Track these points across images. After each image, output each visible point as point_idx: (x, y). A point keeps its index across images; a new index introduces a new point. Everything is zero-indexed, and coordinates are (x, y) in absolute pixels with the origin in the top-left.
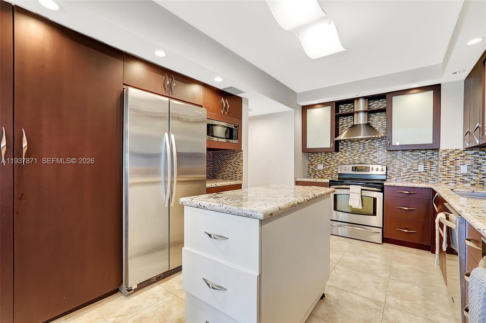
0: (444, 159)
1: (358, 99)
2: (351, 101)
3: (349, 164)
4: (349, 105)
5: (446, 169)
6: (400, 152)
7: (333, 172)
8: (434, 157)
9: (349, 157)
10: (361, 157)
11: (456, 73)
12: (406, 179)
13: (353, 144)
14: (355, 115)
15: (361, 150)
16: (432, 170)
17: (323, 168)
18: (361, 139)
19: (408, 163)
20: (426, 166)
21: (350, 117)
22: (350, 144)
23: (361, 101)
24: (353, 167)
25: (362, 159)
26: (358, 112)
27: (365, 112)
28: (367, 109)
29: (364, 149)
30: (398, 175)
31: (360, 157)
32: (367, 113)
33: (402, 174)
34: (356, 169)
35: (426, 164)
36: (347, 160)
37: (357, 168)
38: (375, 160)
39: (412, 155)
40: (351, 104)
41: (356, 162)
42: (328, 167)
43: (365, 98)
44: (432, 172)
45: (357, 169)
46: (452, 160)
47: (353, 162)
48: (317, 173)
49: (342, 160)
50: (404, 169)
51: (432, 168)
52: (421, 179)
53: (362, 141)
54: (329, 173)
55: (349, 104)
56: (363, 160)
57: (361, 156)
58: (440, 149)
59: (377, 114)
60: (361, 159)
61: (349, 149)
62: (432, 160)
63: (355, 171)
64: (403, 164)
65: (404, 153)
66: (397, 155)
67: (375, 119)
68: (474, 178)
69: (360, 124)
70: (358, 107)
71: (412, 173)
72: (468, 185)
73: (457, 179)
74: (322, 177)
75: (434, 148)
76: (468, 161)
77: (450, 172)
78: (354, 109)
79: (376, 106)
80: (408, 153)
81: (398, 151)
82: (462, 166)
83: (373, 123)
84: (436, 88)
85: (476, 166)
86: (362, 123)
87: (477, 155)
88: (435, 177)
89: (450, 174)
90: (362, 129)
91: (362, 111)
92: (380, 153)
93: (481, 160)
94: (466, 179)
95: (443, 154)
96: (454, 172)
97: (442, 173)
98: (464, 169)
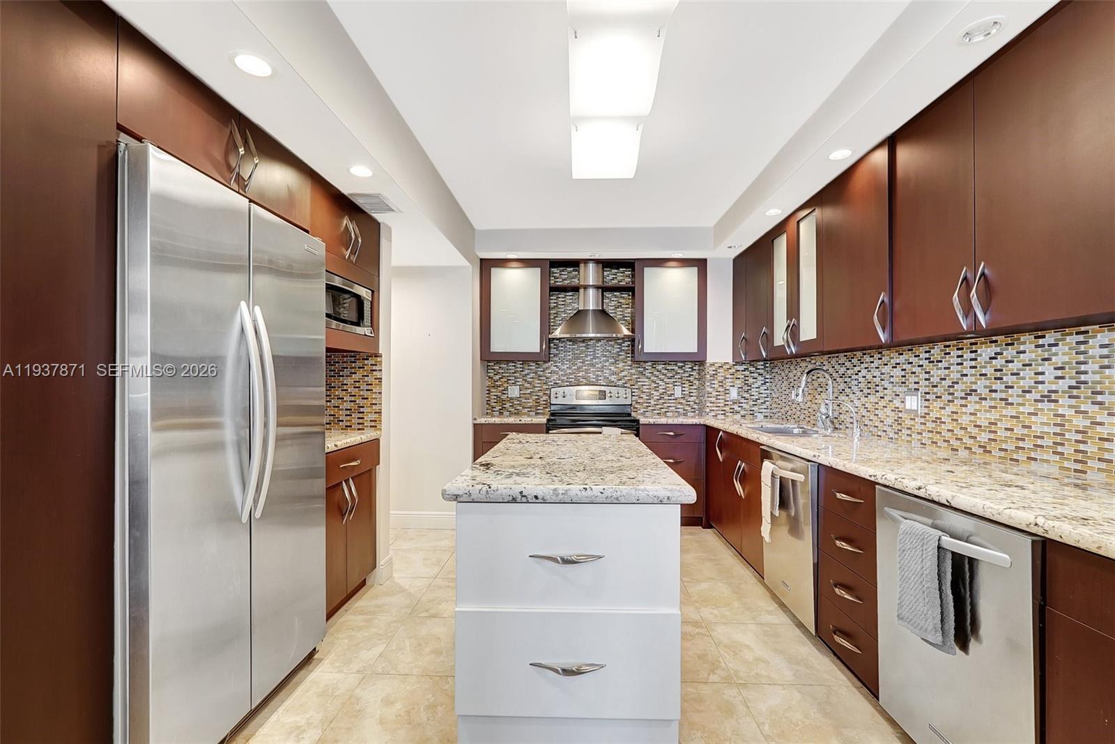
0: (712, 378)
1: (586, 261)
2: (574, 264)
3: (567, 386)
4: (568, 269)
5: (714, 393)
6: (650, 364)
7: (538, 401)
8: (694, 373)
10: (589, 373)
11: (731, 247)
12: (658, 412)
13: (575, 347)
14: (582, 291)
15: (589, 358)
16: (692, 394)
17: (520, 394)
18: (591, 339)
19: (661, 383)
20: (684, 389)
21: (571, 294)
22: (571, 347)
23: (591, 266)
24: (577, 391)
26: (586, 287)
27: (597, 287)
28: (600, 283)
29: (595, 358)
30: (647, 405)
32: (600, 291)
33: (652, 401)
34: (583, 394)
35: (684, 385)
38: (613, 378)
39: (666, 370)
40: (572, 269)
41: (581, 382)
42: (528, 391)
43: (597, 261)
44: (692, 399)
46: (721, 379)
48: (508, 405)
49: (555, 377)
50: (655, 393)
51: (692, 391)
52: (678, 410)
53: (592, 343)
54: (531, 404)
55: (570, 268)
56: (593, 378)
58: (707, 361)
59: (615, 294)
60: (589, 376)
61: (567, 355)
62: (692, 379)
63: (582, 399)
64: (654, 385)
65: (654, 366)
66: (645, 369)
67: (613, 303)
68: (744, 406)
69: (589, 310)
70: (586, 278)
71: (666, 401)
72: (738, 417)
73: (727, 408)
74: (518, 413)
75: (697, 360)
76: (738, 382)
77: (719, 397)
78: (579, 280)
79: (613, 279)
80: (660, 367)
81: (647, 362)
82: (731, 388)
83: (610, 310)
84: (701, 265)
85: (746, 388)
86: (591, 308)
87: (747, 373)
88: (695, 406)
89: (719, 401)
90: (590, 318)
91: (592, 286)
92: (621, 365)
93: (751, 380)
94: (736, 407)
95: (710, 370)
96: (723, 397)
97: (710, 399)
98: (734, 394)
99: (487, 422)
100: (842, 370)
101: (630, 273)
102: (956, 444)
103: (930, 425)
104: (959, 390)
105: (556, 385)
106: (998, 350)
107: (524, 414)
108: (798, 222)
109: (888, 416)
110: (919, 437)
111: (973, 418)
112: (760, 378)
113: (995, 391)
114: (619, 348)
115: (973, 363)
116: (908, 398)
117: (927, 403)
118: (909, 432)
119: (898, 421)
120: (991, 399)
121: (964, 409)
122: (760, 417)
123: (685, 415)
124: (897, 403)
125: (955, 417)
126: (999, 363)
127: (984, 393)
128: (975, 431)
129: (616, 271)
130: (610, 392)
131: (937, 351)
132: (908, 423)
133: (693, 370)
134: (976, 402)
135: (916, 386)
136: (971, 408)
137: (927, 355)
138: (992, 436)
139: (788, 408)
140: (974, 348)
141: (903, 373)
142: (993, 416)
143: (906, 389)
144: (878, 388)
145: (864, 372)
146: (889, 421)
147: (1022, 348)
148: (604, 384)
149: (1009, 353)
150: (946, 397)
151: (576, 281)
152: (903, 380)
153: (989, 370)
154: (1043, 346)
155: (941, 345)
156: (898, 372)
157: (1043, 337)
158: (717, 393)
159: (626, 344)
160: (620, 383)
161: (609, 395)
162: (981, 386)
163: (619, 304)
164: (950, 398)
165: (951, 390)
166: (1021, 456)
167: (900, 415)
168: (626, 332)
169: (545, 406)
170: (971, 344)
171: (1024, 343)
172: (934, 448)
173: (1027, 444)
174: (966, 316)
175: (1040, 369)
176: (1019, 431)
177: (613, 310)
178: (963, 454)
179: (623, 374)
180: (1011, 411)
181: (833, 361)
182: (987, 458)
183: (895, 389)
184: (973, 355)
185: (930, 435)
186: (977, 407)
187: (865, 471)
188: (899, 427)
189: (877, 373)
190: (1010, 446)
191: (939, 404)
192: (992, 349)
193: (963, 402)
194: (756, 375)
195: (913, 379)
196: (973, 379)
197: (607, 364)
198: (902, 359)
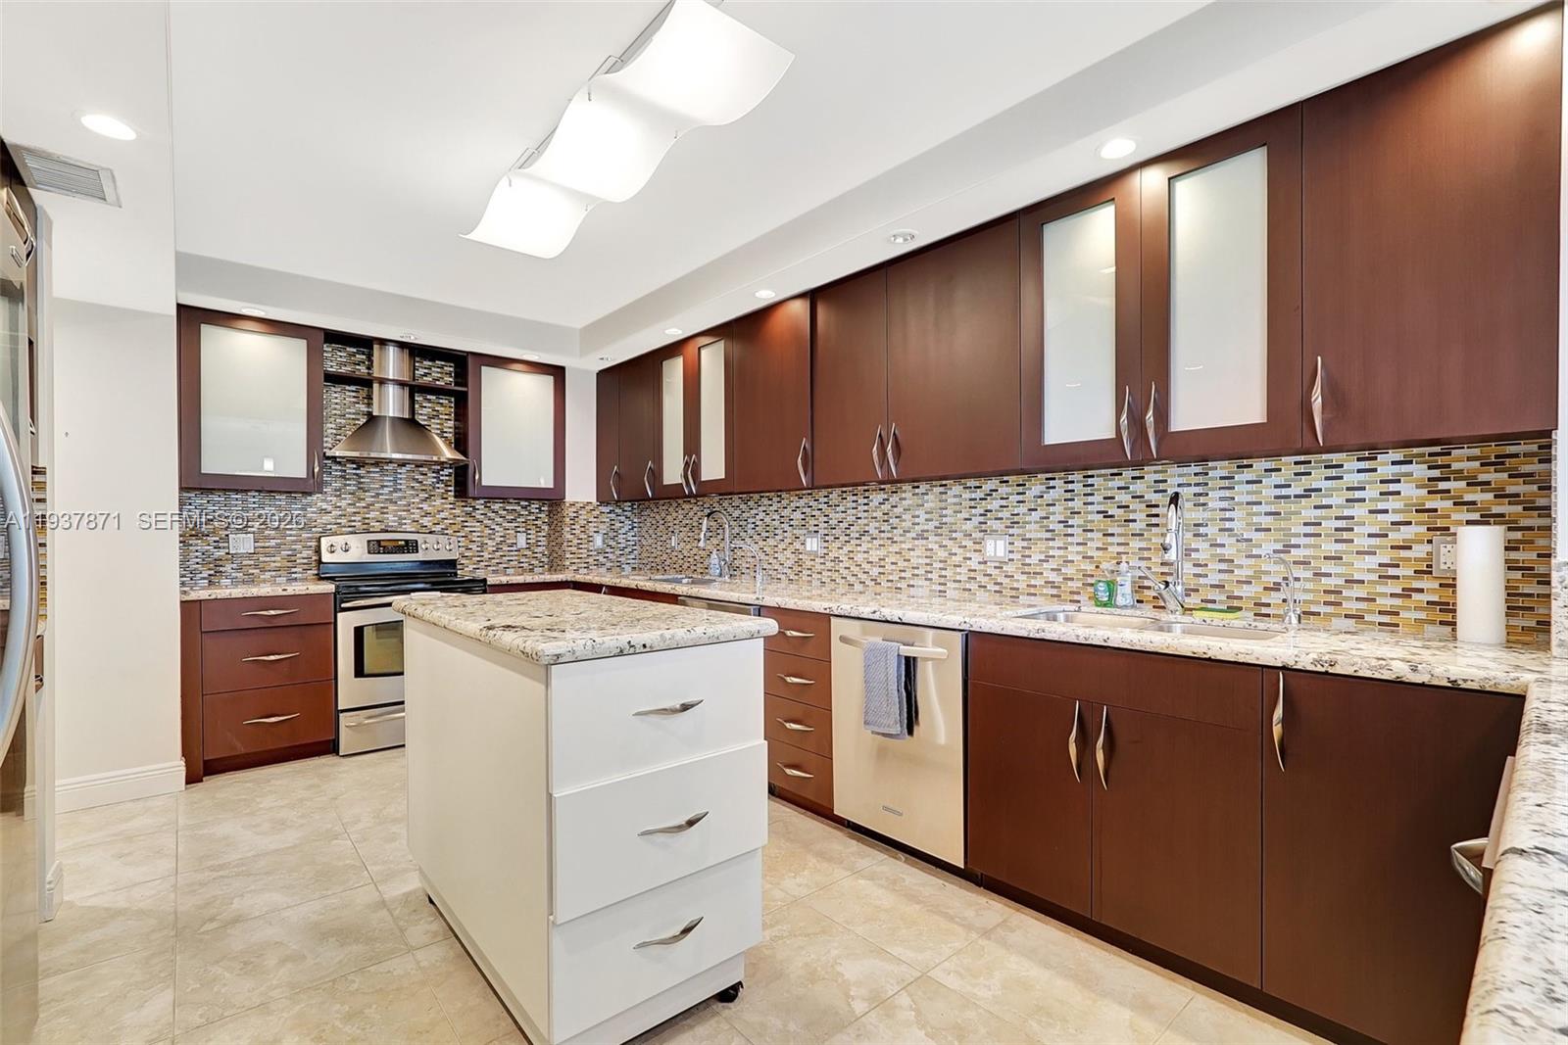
0: (572, 522)
1: (383, 342)
2: (362, 342)
3: (351, 533)
4: (348, 349)
5: (576, 541)
6: (482, 501)
7: (293, 558)
8: (542, 515)
9: (351, 510)
10: (387, 513)
11: (602, 359)
12: (494, 568)
13: (362, 472)
14: (376, 386)
15: (386, 490)
16: (539, 544)
17: (255, 547)
18: (391, 461)
19: (497, 528)
20: (529, 536)
21: (353, 388)
22: (354, 471)
23: (392, 350)
24: (369, 541)
25: (390, 517)
26: (382, 382)
27: (402, 384)
28: (406, 379)
29: (395, 491)
30: (479, 559)
31: (385, 510)
32: (407, 389)
33: (486, 555)
34: (380, 546)
35: (529, 532)
36: (343, 521)
37: (383, 544)
38: (425, 521)
39: (505, 510)
40: (355, 350)
41: (373, 527)
42: (273, 543)
43: (402, 345)
44: (540, 549)
45: (384, 547)
46: (583, 523)
47: (365, 527)
48: (228, 568)
49: (326, 518)
50: (490, 542)
51: (539, 539)
52: (522, 565)
53: (390, 467)
54: (279, 565)
55: (350, 347)
56: (395, 522)
57: (387, 508)
58: (567, 500)
59: (428, 397)
60: (388, 519)
61: (349, 485)
62: (539, 522)
63: (379, 553)
64: (487, 531)
65: (488, 505)
66: (475, 509)
67: (425, 411)
68: (611, 556)
69: (385, 417)
70: (382, 367)
71: (505, 553)
72: (603, 570)
73: (591, 560)
74: (251, 580)
75: (552, 500)
76: (602, 526)
77: (581, 546)
78: (369, 368)
79: (426, 375)
80: (496, 507)
81: (478, 499)
82: (596, 534)
83: (421, 419)
84: (558, 373)
85: (611, 534)
86: (391, 415)
87: (613, 516)
88: (545, 560)
89: (581, 551)
90: (387, 433)
91: (393, 380)
92: (439, 502)
93: (618, 525)
94: (601, 558)
95: (570, 512)
96: (586, 546)
97: (570, 548)
98: (598, 541)
99: (213, 597)
100: (736, 513)
101: (451, 369)
102: (852, 579)
103: (829, 565)
104: (854, 532)
105: (326, 533)
106: (886, 497)
107: (264, 581)
108: (699, 348)
109: (787, 558)
110: (819, 576)
111: (866, 555)
112: (627, 522)
113: (884, 532)
114: (435, 477)
115: (866, 508)
116: (809, 540)
117: (826, 545)
118: (809, 572)
119: (799, 562)
120: (881, 539)
121: (859, 548)
122: (628, 568)
123: (531, 570)
124: (797, 545)
125: (851, 555)
126: (886, 507)
127: (876, 533)
128: (867, 567)
129: (430, 363)
130: (426, 542)
131: (835, 495)
132: (809, 563)
133: (541, 511)
134: (868, 542)
135: (816, 528)
136: (864, 547)
137: (826, 500)
138: (881, 570)
139: (665, 556)
140: (867, 494)
141: (803, 516)
142: (882, 553)
143: (805, 532)
144: (777, 532)
145: (761, 515)
146: (789, 563)
147: (904, 495)
148: (413, 530)
149: (894, 499)
150: (843, 538)
151: (363, 369)
152: (803, 523)
153: (878, 514)
154: (918, 494)
155: (838, 491)
156: (797, 515)
157: (918, 487)
158: (579, 541)
159: (446, 472)
160: (437, 528)
161: (423, 546)
162: (872, 528)
163: (435, 413)
164: (847, 538)
165: (848, 532)
166: (903, 585)
167: (800, 557)
168: (448, 453)
169: (305, 567)
170: (865, 491)
171: (905, 491)
172: (833, 585)
173: (907, 575)
174: (881, 467)
175: (917, 513)
176: (901, 564)
177: (425, 420)
178: (858, 587)
179: (442, 515)
180: (895, 548)
181: (726, 504)
182: (878, 589)
183: (795, 532)
184: (866, 501)
185: (829, 573)
186: (870, 545)
187: (818, 606)
188: (800, 569)
189: (776, 517)
190: (895, 577)
191: (837, 544)
192: (882, 496)
193: (858, 542)
194: (623, 518)
195: (813, 522)
196: (866, 521)
197: (417, 500)
198: (802, 502)
